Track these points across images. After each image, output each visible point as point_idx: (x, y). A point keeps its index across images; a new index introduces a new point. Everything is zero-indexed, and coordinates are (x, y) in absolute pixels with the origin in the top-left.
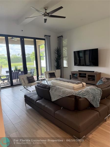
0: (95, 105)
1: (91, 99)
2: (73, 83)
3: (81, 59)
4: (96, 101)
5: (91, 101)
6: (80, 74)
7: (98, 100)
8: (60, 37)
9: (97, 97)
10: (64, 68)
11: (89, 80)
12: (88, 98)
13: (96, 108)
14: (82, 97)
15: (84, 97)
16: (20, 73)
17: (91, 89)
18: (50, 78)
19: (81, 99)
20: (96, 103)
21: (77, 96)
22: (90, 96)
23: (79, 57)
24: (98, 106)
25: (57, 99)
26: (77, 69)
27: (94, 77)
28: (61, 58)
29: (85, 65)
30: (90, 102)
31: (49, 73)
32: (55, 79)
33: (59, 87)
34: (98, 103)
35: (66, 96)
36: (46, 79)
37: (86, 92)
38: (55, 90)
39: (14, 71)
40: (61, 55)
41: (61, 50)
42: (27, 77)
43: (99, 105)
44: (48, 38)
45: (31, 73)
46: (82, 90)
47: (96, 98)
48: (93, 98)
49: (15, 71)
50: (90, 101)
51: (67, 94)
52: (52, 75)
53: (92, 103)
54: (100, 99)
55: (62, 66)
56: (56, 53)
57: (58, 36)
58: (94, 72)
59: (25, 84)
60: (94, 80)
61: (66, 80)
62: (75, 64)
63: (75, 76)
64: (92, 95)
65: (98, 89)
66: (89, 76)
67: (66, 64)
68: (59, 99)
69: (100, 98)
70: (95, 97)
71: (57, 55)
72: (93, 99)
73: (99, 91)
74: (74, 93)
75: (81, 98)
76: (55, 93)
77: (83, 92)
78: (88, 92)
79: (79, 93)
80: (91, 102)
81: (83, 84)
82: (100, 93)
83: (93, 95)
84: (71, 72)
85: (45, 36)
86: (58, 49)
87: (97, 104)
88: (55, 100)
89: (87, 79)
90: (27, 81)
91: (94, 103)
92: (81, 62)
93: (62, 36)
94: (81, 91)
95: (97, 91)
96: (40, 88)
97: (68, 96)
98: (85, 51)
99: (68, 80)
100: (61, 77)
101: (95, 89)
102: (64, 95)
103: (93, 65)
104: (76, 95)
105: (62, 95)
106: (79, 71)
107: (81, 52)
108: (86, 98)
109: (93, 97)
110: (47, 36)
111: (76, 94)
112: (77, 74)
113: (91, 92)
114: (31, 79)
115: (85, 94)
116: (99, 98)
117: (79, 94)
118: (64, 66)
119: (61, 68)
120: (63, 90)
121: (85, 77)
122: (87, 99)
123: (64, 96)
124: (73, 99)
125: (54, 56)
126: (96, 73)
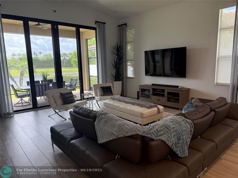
0: (180, 152)
1: (173, 141)
2: (141, 106)
3: (157, 64)
4: (182, 146)
5: (172, 145)
6: (154, 90)
7: (186, 143)
8: (122, 25)
9: (185, 137)
10: (127, 79)
11: (169, 100)
12: (168, 140)
13: (182, 158)
14: (155, 139)
15: (160, 137)
16: (51, 86)
17: (172, 122)
18: (103, 96)
19: (153, 143)
20: (183, 149)
21: (147, 137)
22: (171, 136)
23: (154, 61)
24: (185, 154)
25: (107, 140)
26: (149, 81)
27: (179, 96)
28: (123, 62)
29: (163, 75)
30: (170, 148)
31: (101, 87)
32: (111, 98)
33: (112, 117)
34: (186, 148)
35: (124, 135)
36: (96, 97)
37: (164, 128)
38: (106, 121)
39: (42, 81)
40: (123, 56)
41: (123, 49)
42: (60, 93)
43: (187, 152)
44: (102, 27)
45: (71, 86)
46: (156, 124)
47: (183, 139)
48: (176, 139)
49: (43, 83)
50: (170, 146)
51: (126, 132)
52: (106, 91)
53: (175, 150)
54: (189, 140)
55: (124, 76)
56: (114, 53)
57: (119, 25)
58: (177, 87)
59: (57, 106)
60: (177, 100)
61: (129, 101)
62: (147, 73)
63: (146, 92)
64: (175, 133)
65: (186, 120)
66: (169, 93)
67: (132, 72)
68: (111, 139)
69: (189, 138)
70: (180, 138)
71: (117, 57)
72: (177, 141)
73: (189, 126)
74: (139, 130)
75: (152, 140)
76: (105, 128)
77: (157, 127)
78: (167, 128)
79: (150, 130)
80: (172, 148)
81: (159, 109)
82: (190, 130)
83: (177, 134)
84: (140, 86)
85: (96, 22)
86: (117, 46)
87: (185, 151)
88: (104, 141)
89: (166, 98)
90: (60, 101)
91: (179, 149)
92: (157, 69)
93: (126, 24)
94: (155, 126)
95: (185, 125)
96: (78, 116)
97: (129, 137)
98: (164, 51)
99: (133, 101)
100: (122, 95)
101: (180, 122)
102: (121, 134)
103: (177, 76)
104: (144, 135)
105: (116, 132)
106: (153, 84)
107: (158, 54)
108: (162, 141)
109: (176, 137)
110: (99, 22)
111: (144, 132)
112: (150, 90)
113: (173, 128)
114: (67, 98)
115: (161, 133)
116: (187, 138)
117: (150, 133)
118: (128, 76)
119: (123, 78)
120: (119, 122)
121: (163, 95)
122: (165, 142)
123: (120, 136)
124: (139, 142)
125: (111, 58)
126: (180, 88)
